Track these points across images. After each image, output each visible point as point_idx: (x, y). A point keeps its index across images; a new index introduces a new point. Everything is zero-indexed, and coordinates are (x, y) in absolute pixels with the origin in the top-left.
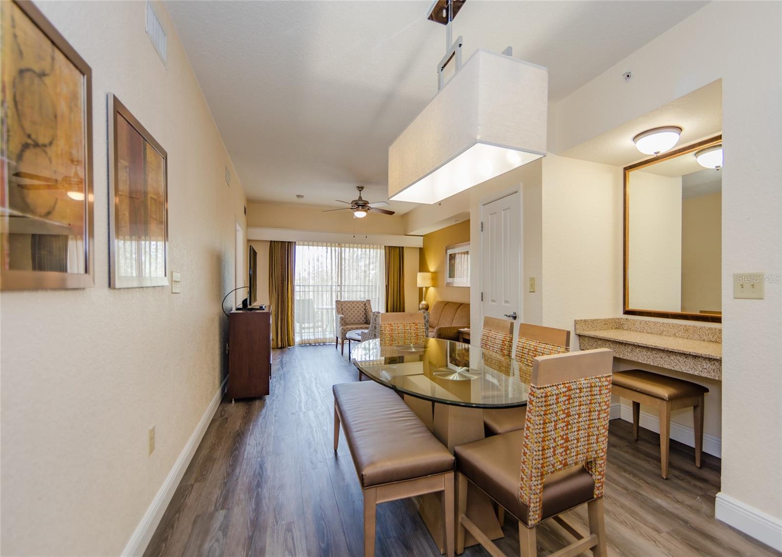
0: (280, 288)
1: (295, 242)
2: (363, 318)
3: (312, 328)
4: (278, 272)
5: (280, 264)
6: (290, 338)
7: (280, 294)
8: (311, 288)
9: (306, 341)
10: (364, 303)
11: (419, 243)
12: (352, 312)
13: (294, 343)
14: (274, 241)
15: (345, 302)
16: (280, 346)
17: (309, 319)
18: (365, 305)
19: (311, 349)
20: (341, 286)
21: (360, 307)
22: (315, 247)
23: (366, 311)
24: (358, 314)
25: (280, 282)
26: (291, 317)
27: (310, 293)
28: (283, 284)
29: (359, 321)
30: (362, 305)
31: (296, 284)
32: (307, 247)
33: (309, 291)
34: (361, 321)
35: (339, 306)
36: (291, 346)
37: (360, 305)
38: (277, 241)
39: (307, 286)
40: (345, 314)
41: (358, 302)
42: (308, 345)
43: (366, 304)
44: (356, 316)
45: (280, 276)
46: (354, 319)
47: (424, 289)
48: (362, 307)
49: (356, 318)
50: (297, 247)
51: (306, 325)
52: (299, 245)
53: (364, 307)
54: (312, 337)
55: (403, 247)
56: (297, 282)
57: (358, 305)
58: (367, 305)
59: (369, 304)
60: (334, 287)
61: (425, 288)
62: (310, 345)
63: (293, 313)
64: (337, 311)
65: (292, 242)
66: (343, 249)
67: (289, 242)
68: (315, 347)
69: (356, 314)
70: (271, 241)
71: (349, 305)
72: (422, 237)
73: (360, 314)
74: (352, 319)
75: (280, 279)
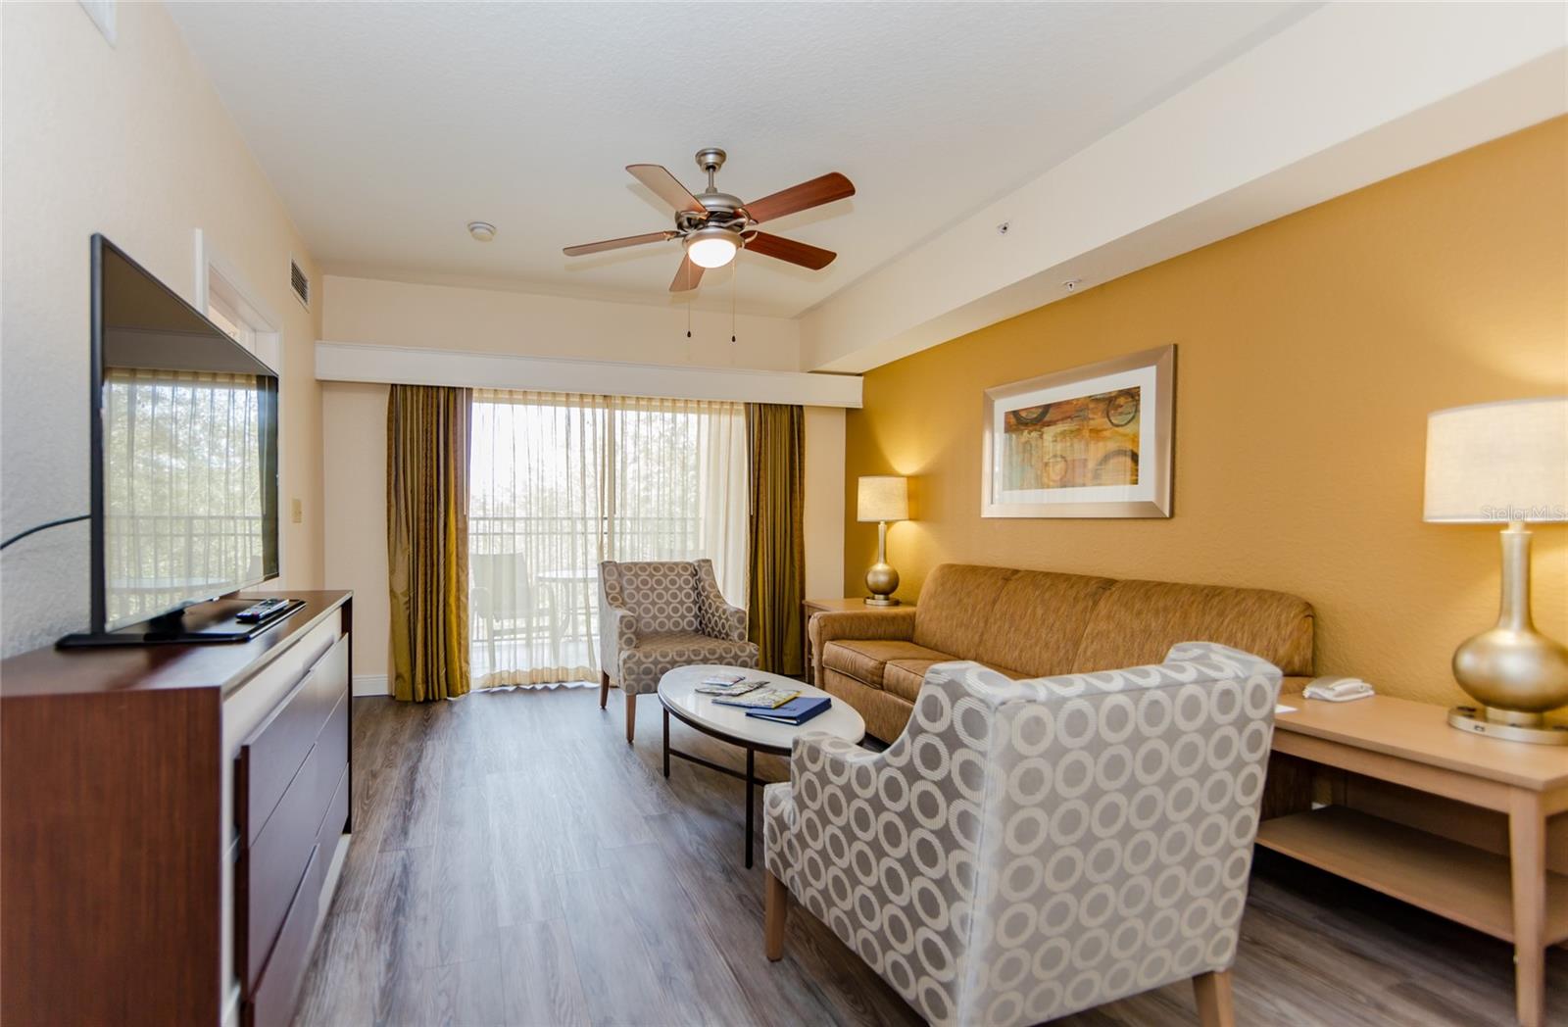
0: (422, 524)
1: (470, 390)
2: (690, 617)
3: (522, 631)
4: (415, 477)
5: (422, 454)
6: (453, 670)
7: (422, 542)
8: (520, 526)
9: (505, 675)
10: (691, 569)
11: (851, 394)
12: (653, 596)
13: (468, 686)
14: (404, 386)
15: (630, 567)
16: (422, 699)
17: (513, 607)
18: (695, 574)
19: (519, 703)
20: (611, 519)
21: (680, 582)
22: (533, 408)
23: (699, 595)
24: (675, 603)
25: (422, 506)
26: (458, 608)
27: (517, 537)
28: (432, 512)
29: (676, 624)
30: (686, 575)
31: (471, 516)
32: (509, 406)
33: (514, 534)
34: (684, 624)
35: (612, 580)
36: (457, 695)
37: (679, 575)
38: (412, 386)
39: (508, 519)
40: (631, 603)
41: (672, 567)
42: (511, 689)
43: (698, 574)
44: (669, 610)
45: (422, 488)
46: (662, 618)
47: (882, 526)
48: (687, 582)
49: (669, 617)
50: (475, 406)
51: (507, 624)
52: (482, 400)
53: (692, 582)
54: (523, 666)
55: (800, 407)
56: (474, 510)
57: (672, 576)
58: (702, 574)
59: (710, 573)
60: (591, 524)
61: (887, 523)
62: (518, 688)
63: (463, 598)
64: (607, 594)
65: (463, 388)
66: (618, 413)
67: (452, 391)
68: (533, 698)
69: (668, 603)
70: (394, 386)
71: (644, 576)
72: (862, 378)
73: (682, 603)
74: (655, 618)
75: (422, 498)
